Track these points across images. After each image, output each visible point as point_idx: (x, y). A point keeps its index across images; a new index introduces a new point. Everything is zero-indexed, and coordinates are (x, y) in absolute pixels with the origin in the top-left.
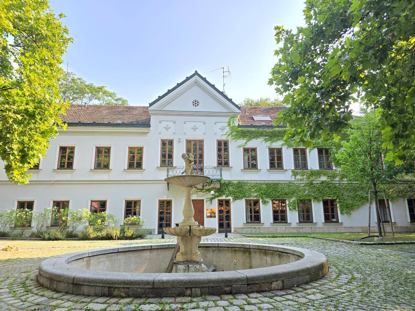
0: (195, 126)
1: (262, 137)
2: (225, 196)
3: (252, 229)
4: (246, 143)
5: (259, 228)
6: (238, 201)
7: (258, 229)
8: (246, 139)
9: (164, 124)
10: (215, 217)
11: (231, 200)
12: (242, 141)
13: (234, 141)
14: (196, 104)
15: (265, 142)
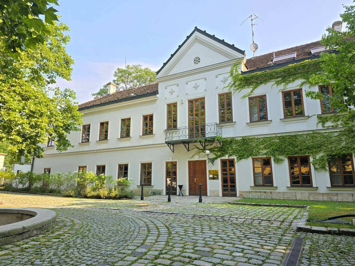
0: (196, 84)
1: (273, 80)
2: (228, 155)
3: (262, 193)
4: (252, 91)
5: (271, 192)
6: (243, 161)
7: (269, 194)
8: (252, 86)
9: (169, 89)
10: (218, 179)
11: (236, 160)
12: (247, 90)
13: (238, 91)
14: (197, 61)
15: (277, 85)
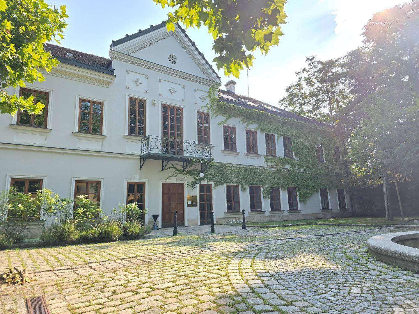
0: (172, 88)
1: (240, 117)
2: (207, 180)
3: (233, 219)
4: (226, 120)
5: (239, 217)
6: (219, 187)
7: (238, 219)
8: (226, 116)
10: (196, 206)
11: (213, 186)
12: (222, 118)
13: (215, 116)
14: (172, 60)
15: (243, 122)
